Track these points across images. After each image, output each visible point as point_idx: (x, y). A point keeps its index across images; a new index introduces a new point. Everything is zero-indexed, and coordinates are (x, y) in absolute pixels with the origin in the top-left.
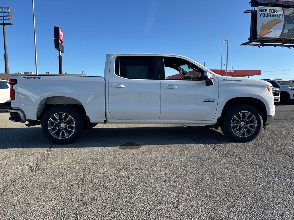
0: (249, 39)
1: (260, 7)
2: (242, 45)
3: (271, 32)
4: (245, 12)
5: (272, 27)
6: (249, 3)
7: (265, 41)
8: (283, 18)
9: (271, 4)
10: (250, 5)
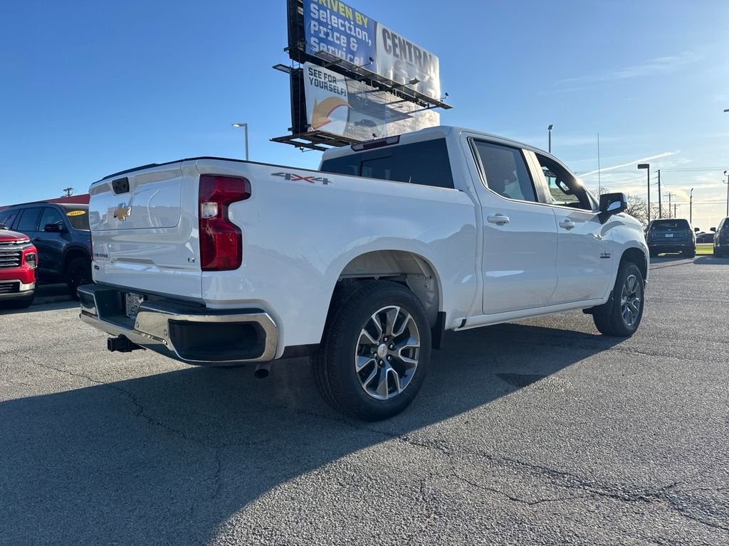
0: (289, 129)
1: (308, 64)
2: (275, 140)
3: (330, 121)
4: (274, 67)
5: (332, 110)
6: (285, 50)
7: (319, 139)
8: (347, 97)
9: (326, 63)
10: (287, 55)
